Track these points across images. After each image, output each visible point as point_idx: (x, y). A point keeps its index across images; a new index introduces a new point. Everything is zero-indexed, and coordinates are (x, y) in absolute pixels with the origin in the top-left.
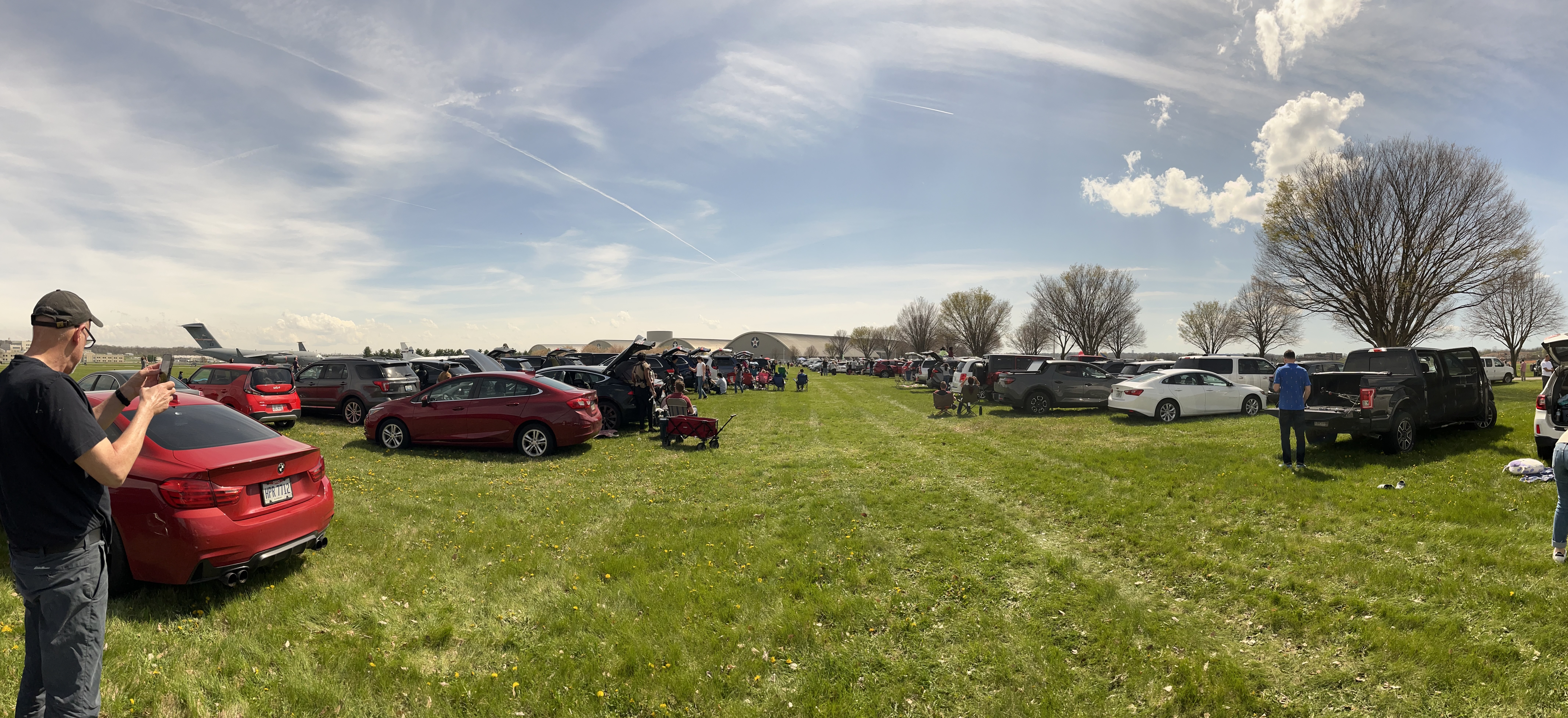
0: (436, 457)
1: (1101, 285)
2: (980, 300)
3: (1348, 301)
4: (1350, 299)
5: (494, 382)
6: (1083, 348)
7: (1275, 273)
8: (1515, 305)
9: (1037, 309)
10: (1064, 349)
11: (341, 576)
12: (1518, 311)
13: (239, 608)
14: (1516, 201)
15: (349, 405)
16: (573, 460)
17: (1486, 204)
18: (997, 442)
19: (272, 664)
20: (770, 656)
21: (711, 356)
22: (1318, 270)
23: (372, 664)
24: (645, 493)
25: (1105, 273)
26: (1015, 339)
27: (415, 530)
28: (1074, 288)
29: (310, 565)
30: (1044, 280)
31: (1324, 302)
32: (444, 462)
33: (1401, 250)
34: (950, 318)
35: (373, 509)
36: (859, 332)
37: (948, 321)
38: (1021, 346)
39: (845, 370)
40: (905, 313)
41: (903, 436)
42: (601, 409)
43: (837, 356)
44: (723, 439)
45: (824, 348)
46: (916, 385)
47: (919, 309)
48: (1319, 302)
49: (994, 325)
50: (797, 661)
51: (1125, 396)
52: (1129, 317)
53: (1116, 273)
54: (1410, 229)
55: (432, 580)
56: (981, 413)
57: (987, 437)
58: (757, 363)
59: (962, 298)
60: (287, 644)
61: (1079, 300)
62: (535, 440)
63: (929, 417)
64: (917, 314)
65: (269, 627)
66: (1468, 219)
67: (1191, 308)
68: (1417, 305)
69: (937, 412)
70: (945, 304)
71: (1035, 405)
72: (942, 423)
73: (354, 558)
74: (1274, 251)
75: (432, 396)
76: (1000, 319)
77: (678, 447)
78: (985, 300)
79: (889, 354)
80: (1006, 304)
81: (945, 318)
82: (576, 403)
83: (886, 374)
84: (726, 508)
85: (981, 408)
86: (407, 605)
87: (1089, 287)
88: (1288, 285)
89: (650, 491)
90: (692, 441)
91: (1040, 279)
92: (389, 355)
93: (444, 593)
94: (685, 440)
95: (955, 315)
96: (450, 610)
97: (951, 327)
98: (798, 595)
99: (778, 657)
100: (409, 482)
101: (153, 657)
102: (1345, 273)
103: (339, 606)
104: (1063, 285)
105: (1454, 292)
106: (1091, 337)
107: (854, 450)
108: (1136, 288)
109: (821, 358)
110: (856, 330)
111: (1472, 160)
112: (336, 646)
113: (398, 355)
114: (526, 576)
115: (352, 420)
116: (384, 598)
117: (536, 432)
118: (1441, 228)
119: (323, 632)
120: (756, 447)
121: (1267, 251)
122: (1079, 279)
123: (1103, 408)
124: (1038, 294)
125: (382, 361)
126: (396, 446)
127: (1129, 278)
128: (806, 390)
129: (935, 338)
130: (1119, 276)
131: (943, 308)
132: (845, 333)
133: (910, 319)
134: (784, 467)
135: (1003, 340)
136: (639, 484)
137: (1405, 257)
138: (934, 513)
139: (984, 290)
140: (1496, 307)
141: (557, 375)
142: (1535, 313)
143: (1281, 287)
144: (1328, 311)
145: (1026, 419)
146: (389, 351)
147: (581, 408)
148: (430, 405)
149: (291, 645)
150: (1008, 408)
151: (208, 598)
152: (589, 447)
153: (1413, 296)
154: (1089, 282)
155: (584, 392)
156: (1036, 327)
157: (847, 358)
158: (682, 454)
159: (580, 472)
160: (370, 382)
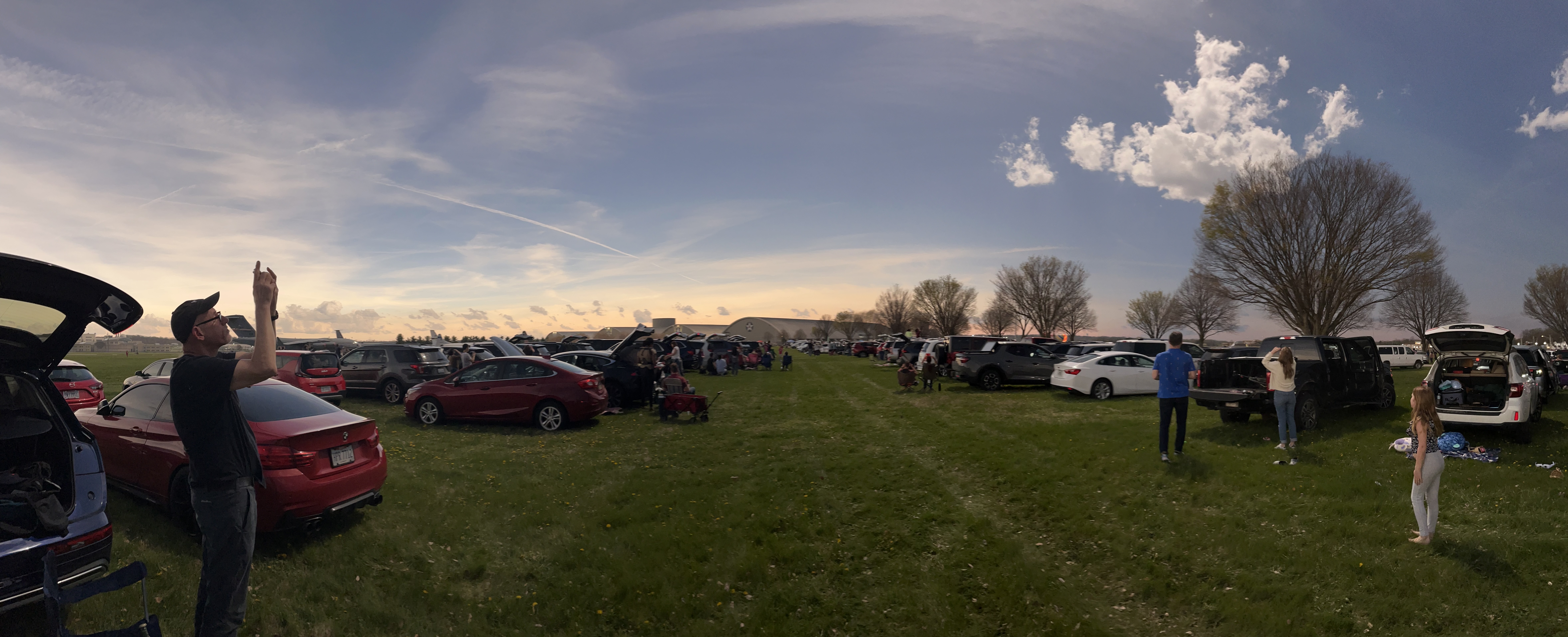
0: (467, 431)
1: (1056, 274)
2: (949, 287)
3: (1277, 293)
4: (1279, 292)
5: (516, 366)
6: (1040, 331)
7: (1212, 267)
8: (1426, 302)
9: (1000, 296)
10: (1024, 331)
11: (394, 527)
12: (1428, 306)
13: (315, 551)
14: (1423, 211)
15: (388, 386)
16: (583, 433)
17: (1397, 212)
18: (949, 415)
19: (347, 594)
20: (731, 588)
21: (707, 340)
22: (1250, 265)
23: (425, 591)
24: (642, 460)
25: (1060, 263)
26: (982, 322)
27: (452, 491)
28: (1032, 276)
29: (369, 519)
30: (1005, 269)
31: (1255, 293)
32: (473, 435)
33: (1324, 250)
34: (922, 303)
35: (416, 474)
36: (842, 316)
37: (920, 306)
38: (987, 328)
39: (827, 351)
40: (882, 299)
41: (868, 410)
42: (607, 389)
43: (823, 338)
44: (712, 413)
45: (811, 331)
46: (888, 364)
47: (894, 295)
48: (1251, 294)
49: (962, 309)
50: (751, 593)
51: (1066, 376)
52: (1082, 303)
53: (1069, 264)
54: (1332, 232)
55: (469, 530)
56: (940, 389)
57: (940, 411)
58: (748, 346)
59: (933, 284)
60: (358, 578)
61: (1037, 288)
62: (551, 416)
63: (894, 393)
64: (893, 299)
65: (342, 567)
66: (1381, 225)
67: (1137, 296)
68: (1339, 299)
69: (902, 388)
70: (917, 290)
71: (988, 382)
72: (904, 398)
73: (404, 513)
74: (1211, 247)
75: (463, 378)
76: (967, 304)
77: (675, 421)
78: (953, 287)
79: (868, 336)
80: (972, 290)
81: (918, 303)
82: (586, 384)
83: (863, 355)
84: (710, 472)
85: (940, 385)
86: (449, 549)
87: (1045, 276)
88: (1223, 278)
89: (647, 459)
90: (687, 415)
91: (1001, 268)
92: (420, 342)
93: (478, 540)
94: (681, 415)
95: (926, 300)
96: (483, 552)
97: (923, 311)
98: (759, 542)
99: (737, 589)
100: (445, 452)
101: (252, 589)
102: (1275, 269)
103: (395, 550)
104: (1022, 273)
105: (1371, 288)
106: (1046, 321)
107: (824, 423)
108: (1087, 277)
109: (808, 340)
110: (840, 314)
111: (1386, 174)
112: (396, 579)
113: (428, 342)
114: (542, 526)
115: (391, 400)
116: (431, 543)
117: (551, 409)
118: (1360, 231)
119: (384, 570)
120: (740, 420)
121: (1204, 247)
122: (1036, 269)
123: (1047, 386)
124: (1001, 282)
125: (417, 347)
126: (431, 422)
127: (1081, 268)
128: (791, 370)
129: (909, 321)
130: (1073, 266)
131: (915, 294)
132: (829, 317)
133: (887, 304)
134: (763, 437)
135: (971, 323)
136: (639, 454)
137: (1328, 256)
138: (881, 477)
139: (952, 278)
140: (1410, 302)
141: (569, 359)
142: (1443, 309)
143: (1216, 280)
144: (1259, 302)
145: (979, 395)
146: (420, 338)
147: (590, 388)
148: (462, 385)
149: (360, 579)
150: (966, 385)
151: (289, 545)
152: (596, 423)
153: (1335, 291)
154: (1045, 271)
155: (593, 373)
156: (1000, 311)
157: (832, 340)
158: (677, 427)
159: (589, 444)
160: (406, 366)
